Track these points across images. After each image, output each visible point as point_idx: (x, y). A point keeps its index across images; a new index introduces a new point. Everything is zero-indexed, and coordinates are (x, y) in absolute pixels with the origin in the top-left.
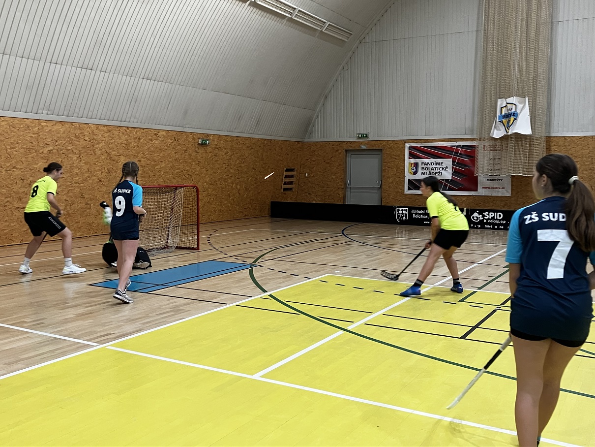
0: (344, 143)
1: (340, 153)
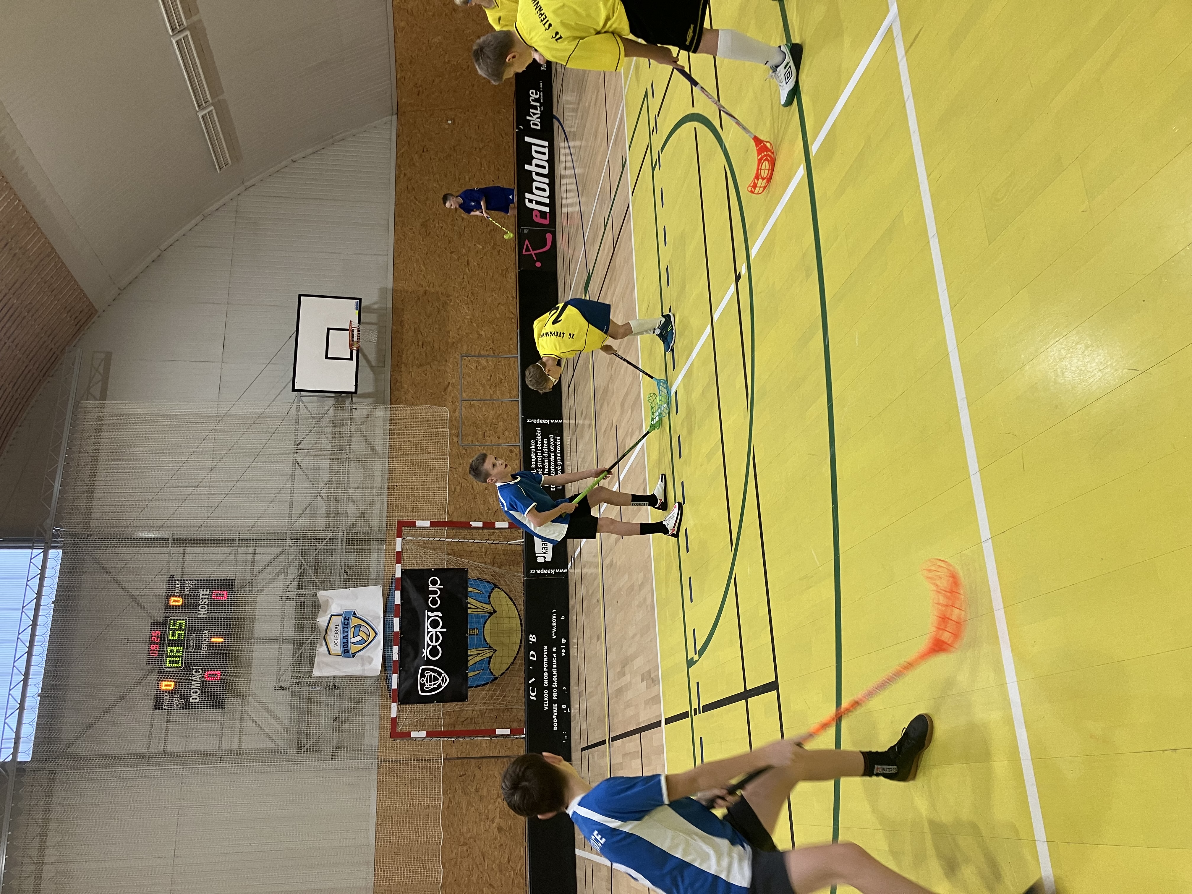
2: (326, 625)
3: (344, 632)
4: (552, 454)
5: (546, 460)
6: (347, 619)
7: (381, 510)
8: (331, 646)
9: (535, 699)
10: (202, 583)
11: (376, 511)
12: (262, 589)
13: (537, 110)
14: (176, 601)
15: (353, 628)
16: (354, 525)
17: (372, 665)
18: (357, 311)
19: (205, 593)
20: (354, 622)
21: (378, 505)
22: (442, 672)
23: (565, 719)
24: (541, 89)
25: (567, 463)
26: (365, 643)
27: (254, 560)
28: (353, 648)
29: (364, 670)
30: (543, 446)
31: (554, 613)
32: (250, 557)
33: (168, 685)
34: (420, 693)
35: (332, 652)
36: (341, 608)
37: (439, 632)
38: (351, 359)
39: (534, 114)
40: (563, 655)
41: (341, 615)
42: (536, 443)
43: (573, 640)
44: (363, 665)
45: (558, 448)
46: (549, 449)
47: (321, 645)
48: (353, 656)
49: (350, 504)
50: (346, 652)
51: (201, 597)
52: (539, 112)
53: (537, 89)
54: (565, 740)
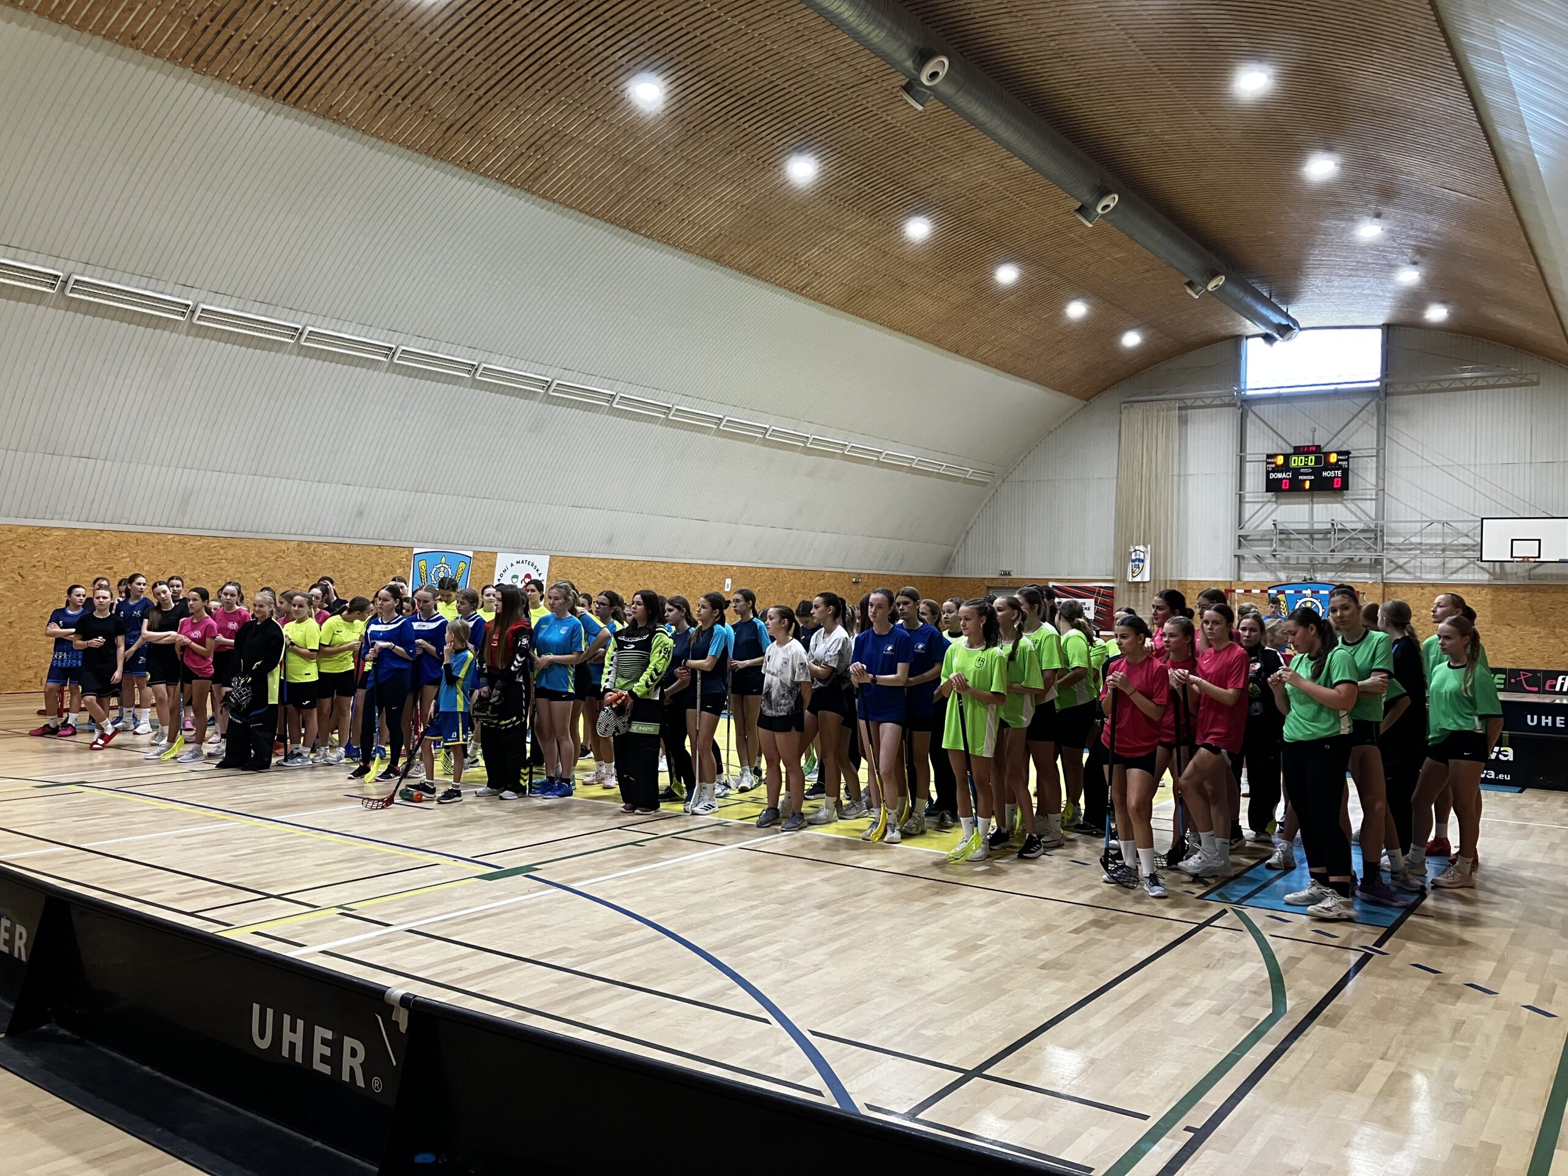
0: (986, 580)
7: (1401, 579)
10: (1346, 472)
11: (1402, 576)
12: (1346, 507)
14: (1333, 458)
16: (1391, 561)
18: (1560, 561)
19: (1339, 473)
21: (1407, 576)
27: (1366, 499)
32: (1369, 497)
33: (1280, 460)
38: (1512, 557)
49: (1408, 559)
51: (1337, 472)
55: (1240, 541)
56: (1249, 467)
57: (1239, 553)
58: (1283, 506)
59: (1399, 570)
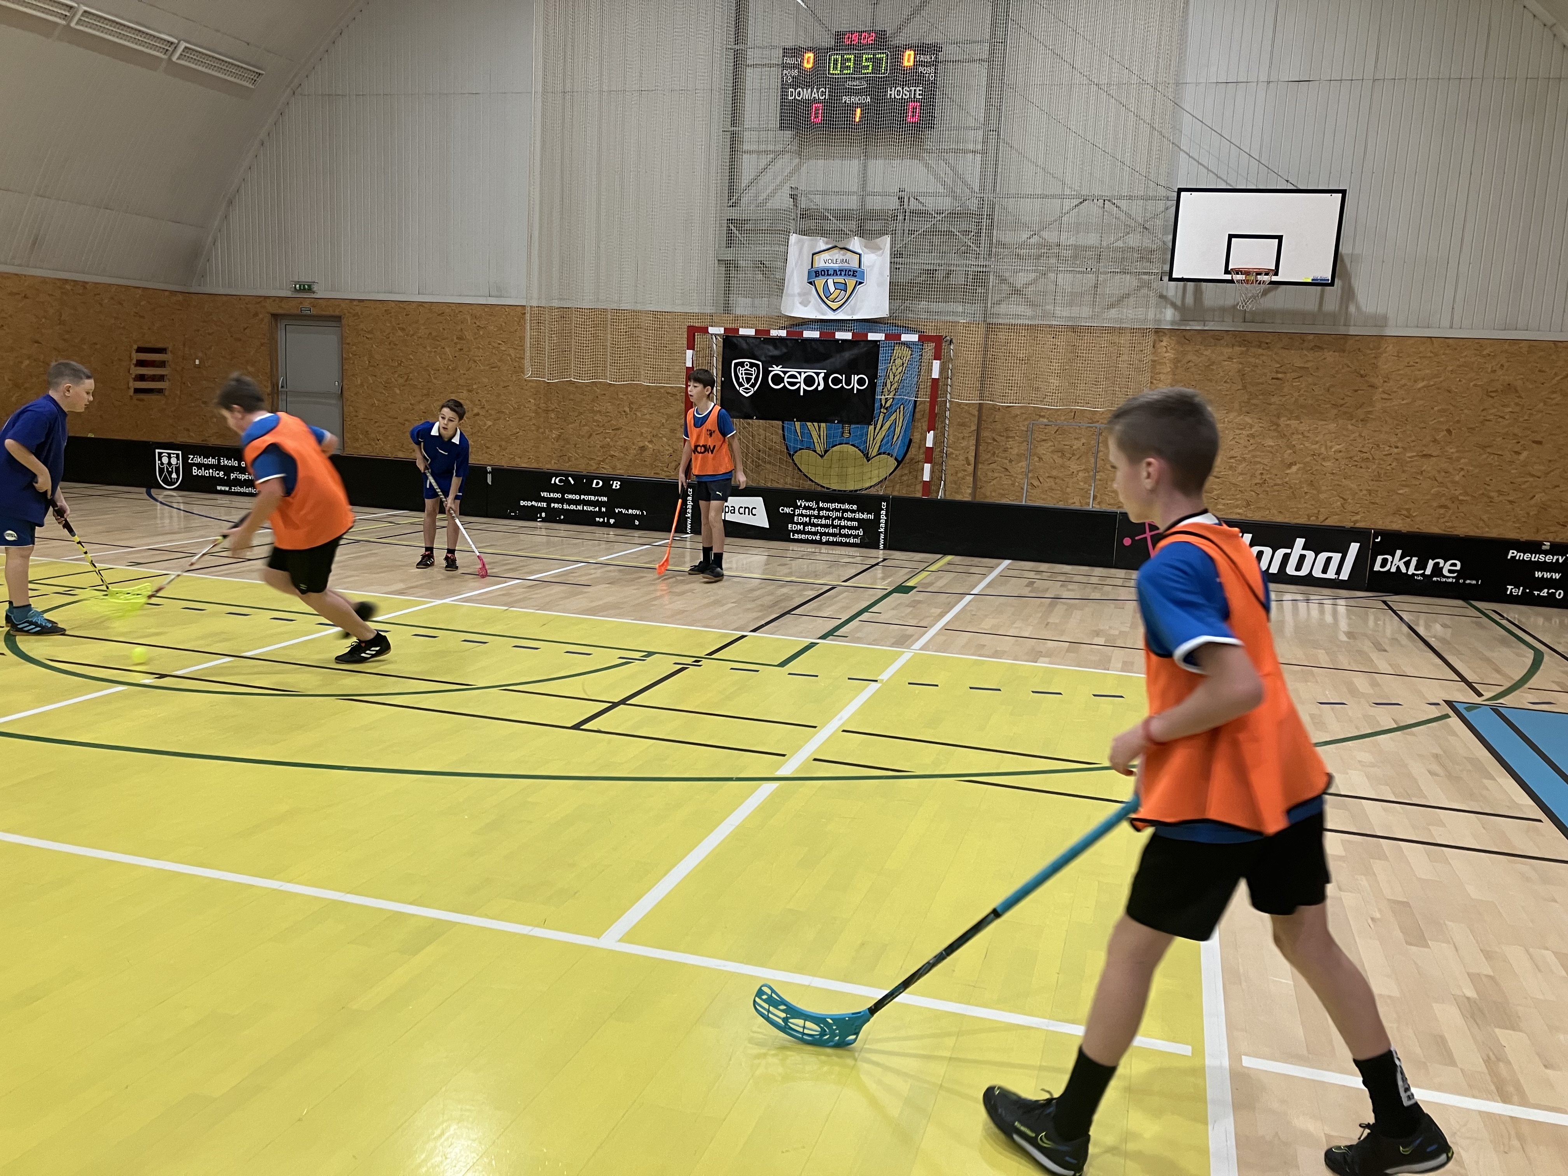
0: (268, 301)
1: (262, 320)
2: (851, 248)
3: (841, 271)
4: (836, 531)
5: (829, 522)
6: (854, 273)
7: (1018, 316)
8: (826, 256)
9: (553, 482)
10: (931, 89)
11: (1021, 310)
12: (927, 165)
13: (1415, 570)
14: (909, 59)
15: (844, 282)
16: (1003, 280)
17: (799, 305)
18: (1310, 280)
19: (918, 92)
20: (851, 282)
21: (1029, 312)
22: (756, 388)
23: (530, 515)
24: (1461, 581)
25: (824, 549)
26: (825, 297)
27: (965, 152)
28: (820, 282)
29: (793, 295)
30: (848, 519)
31: (643, 513)
32: (971, 147)
33: (809, 61)
34: (734, 362)
35: (816, 257)
36: (869, 267)
37: (800, 387)
38: (1227, 272)
39: (1407, 565)
40: (597, 519)
41: (860, 267)
42: (853, 511)
43: (612, 532)
44: (800, 295)
45: (844, 540)
46: (844, 527)
47: (827, 243)
48: (810, 283)
49: (1033, 275)
50: (818, 273)
51: (913, 89)
52: (1411, 571)
53: (1461, 574)
54: (510, 513)
55: (729, 230)
56: (752, 77)
57: (728, 255)
58: (812, 162)
59: (1014, 298)
